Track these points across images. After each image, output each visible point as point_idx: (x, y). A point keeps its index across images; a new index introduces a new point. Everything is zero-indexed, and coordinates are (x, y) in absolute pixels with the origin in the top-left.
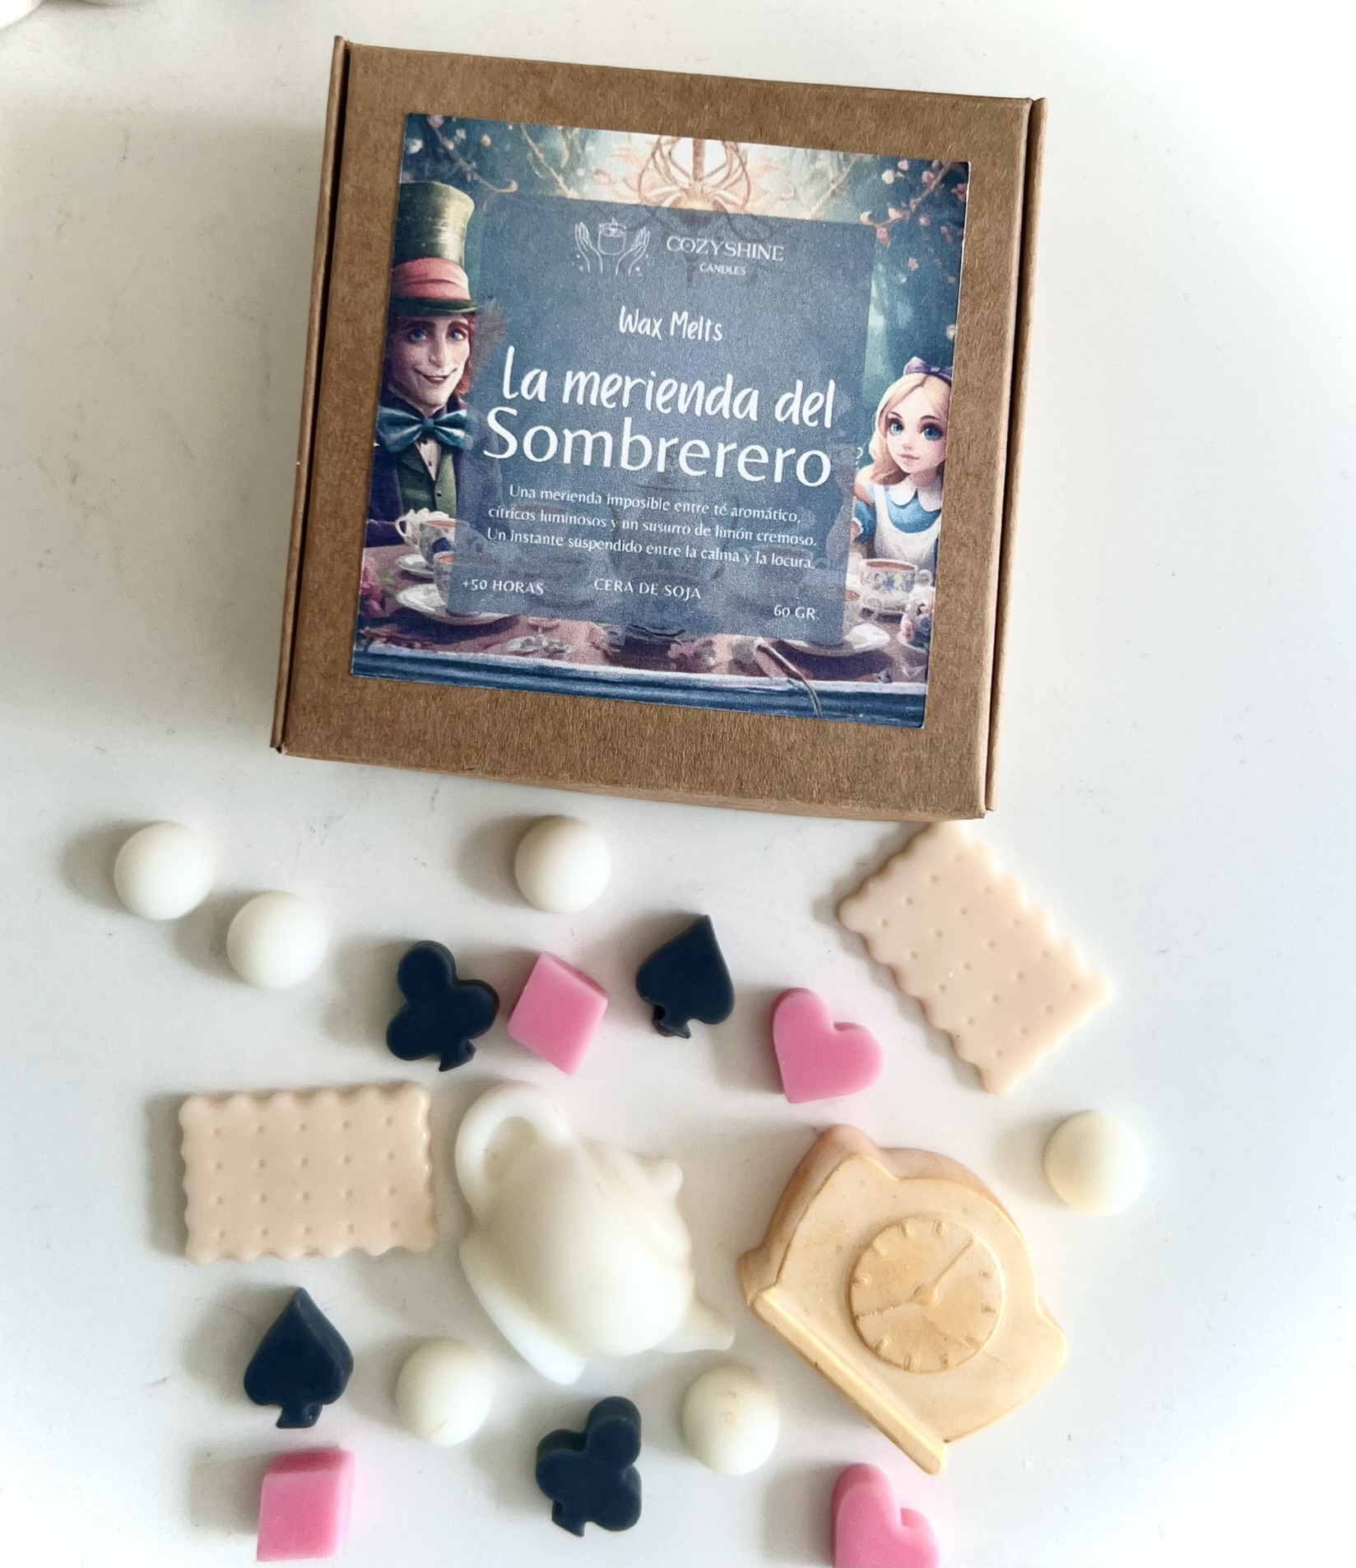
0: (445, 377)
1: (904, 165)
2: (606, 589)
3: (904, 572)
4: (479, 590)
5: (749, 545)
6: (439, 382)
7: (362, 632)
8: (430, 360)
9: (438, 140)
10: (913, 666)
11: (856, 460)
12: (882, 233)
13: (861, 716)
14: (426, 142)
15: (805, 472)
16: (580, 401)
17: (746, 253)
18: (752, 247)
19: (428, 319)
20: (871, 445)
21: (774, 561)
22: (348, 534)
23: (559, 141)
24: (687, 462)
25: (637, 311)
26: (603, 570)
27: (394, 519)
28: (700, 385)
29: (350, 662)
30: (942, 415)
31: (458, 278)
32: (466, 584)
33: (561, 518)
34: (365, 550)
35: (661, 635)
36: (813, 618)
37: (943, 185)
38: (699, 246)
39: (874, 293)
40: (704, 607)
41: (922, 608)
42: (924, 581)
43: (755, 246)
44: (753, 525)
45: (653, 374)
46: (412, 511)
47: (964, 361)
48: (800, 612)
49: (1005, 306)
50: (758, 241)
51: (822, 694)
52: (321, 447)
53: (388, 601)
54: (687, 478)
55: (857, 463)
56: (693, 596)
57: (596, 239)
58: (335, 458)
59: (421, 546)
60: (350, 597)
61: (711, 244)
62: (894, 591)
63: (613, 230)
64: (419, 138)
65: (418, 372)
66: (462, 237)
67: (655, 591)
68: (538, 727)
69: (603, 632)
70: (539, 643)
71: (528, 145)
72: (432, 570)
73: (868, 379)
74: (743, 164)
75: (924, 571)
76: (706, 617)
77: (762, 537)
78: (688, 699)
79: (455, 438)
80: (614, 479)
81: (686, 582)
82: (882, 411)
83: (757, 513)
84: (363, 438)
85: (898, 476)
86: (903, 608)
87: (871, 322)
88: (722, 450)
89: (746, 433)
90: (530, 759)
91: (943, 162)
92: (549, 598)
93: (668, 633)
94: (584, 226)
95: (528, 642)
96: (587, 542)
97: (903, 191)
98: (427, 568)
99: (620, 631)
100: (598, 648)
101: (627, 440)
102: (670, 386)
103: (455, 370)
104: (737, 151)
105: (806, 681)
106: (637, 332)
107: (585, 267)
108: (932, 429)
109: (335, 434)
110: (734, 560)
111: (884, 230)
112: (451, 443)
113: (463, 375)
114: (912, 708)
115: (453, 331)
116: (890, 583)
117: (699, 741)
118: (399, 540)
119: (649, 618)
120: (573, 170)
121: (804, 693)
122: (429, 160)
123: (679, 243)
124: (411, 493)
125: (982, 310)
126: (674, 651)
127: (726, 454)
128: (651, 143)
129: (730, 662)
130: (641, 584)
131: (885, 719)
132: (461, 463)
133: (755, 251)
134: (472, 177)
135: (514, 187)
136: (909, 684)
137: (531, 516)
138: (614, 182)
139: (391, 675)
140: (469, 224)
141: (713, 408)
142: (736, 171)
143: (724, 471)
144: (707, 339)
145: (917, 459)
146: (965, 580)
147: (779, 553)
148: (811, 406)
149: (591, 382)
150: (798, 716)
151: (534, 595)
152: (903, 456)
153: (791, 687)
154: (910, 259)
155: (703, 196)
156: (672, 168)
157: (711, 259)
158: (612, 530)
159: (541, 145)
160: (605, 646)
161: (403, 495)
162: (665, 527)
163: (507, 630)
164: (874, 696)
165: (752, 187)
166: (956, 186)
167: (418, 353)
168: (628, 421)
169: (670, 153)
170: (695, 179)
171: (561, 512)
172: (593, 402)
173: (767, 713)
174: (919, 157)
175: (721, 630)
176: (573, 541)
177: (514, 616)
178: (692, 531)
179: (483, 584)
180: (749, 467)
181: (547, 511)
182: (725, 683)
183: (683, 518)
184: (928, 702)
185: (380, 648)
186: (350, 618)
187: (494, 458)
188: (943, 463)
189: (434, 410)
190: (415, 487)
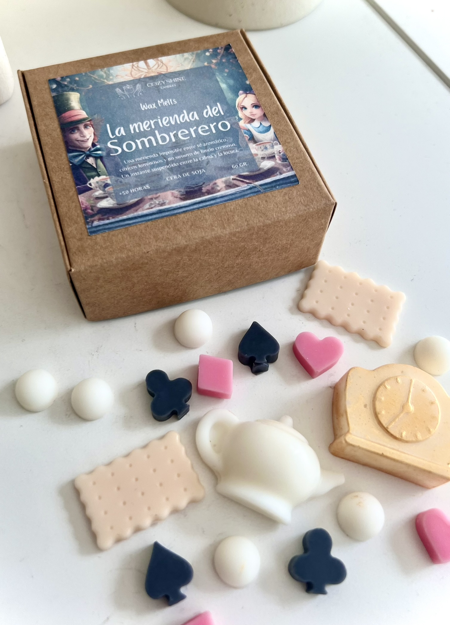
0: (88, 139)
1: (211, 50)
2: (172, 179)
3: (269, 144)
4: (126, 194)
5: (215, 152)
6: (86, 141)
7: (88, 221)
8: (81, 136)
9: (61, 84)
10: (287, 168)
12: (213, 66)
13: (277, 187)
14: (57, 84)
15: (222, 128)
16: (137, 131)
17: (174, 81)
18: (175, 79)
19: (75, 126)
20: (239, 115)
21: (225, 153)
22: (71, 194)
23: (101, 73)
24: (182, 136)
25: (146, 104)
26: (168, 174)
27: (86, 183)
28: (176, 116)
29: (87, 231)
30: (257, 102)
31: (82, 113)
32: (121, 194)
34: (79, 196)
35: (197, 186)
37: (225, 51)
38: (158, 83)
39: (219, 80)
40: (208, 173)
41: (280, 152)
42: (277, 144)
44: (213, 146)
45: (159, 117)
46: (92, 179)
47: (256, 88)
48: (241, 165)
50: (176, 77)
51: (261, 185)
52: (51, 173)
53: (94, 208)
54: (184, 141)
55: (237, 121)
56: (202, 172)
57: (124, 91)
58: (57, 174)
59: (99, 188)
60: (79, 211)
61: (161, 82)
62: (268, 150)
63: (128, 87)
64: (55, 84)
65: (78, 141)
66: (79, 103)
67: (189, 175)
68: (167, 229)
69: (176, 192)
70: (155, 203)
71: (91, 76)
72: (106, 194)
73: (229, 100)
74: (162, 62)
75: (275, 142)
76: (210, 176)
77: (217, 149)
78: (216, 202)
79: (99, 154)
80: (159, 148)
81: (198, 169)
82: (238, 106)
83: (212, 143)
84: (66, 165)
85: (252, 120)
86: (274, 153)
87: (222, 86)
88: (192, 130)
89: (197, 124)
91: (222, 47)
92: (152, 188)
93: (199, 185)
94: (118, 89)
95: (151, 204)
96: (159, 168)
97: (215, 55)
98: (104, 194)
99: (183, 190)
100: (177, 198)
101: (159, 137)
102: (166, 119)
103: (91, 136)
104: (158, 60)
105: (253, 183)
106: (148, 109)
107: (123, 98)
108: (256, 106)
109: (55, 167)
110: (211, 157)
112: (98, 156)
113: (94, 136)
114: (293, 179)
115: (86, 127)
116: (266, 148)
117: (226, 214)
118: (91, 189)
119: (191, 183)
120: (109, 77)
121: (255, 187)
122: (60, 88)
123: (151, 85)
124: (89, 174)
125: (254, 75)
126: (204, 190)
128: (131, 65)
129: (225, 187)
130: (183, 174)
131: (286, 185)
132: (104, 160)
133: (176, 80)
134: (76, 88)
136: (288, 173)
137: (135, 167)
138: (123, 76)
139: (104, 231)
140: (80, 99)
141: (183, 120)
142: (160, 64)
143: (195, 135)
144: (172, 104)
145: (256, 115)
146: (289, 141)
147: (225, 151)
148: (215, 111)
149: (139, 125)
150: (256, 194)
151: (147, 189)
152: (251, 115)
153: (249, 187)
154: (225, 70)
155: (153, 72)
156: (140, 69)
157: (163, 85)
158: (165, 162)
159: (95, 75)
160: (179, 196)
161: (86, 175)
162: (183, 156)
163: (141, 203)
164: (278, 180)
165: (167, 66)
166: (229, 51)
168: (156, 132)
169: (138, 66)
170: (149, 69)
171: (145, 163)
172: (142, 130)
173: (246, 197)
174: (214, 47)
175: (217, 178)
176: (153, 169)
177: (143, 198)
178: (193, 154)
179: (127, 192)
180: (203, 132)
181: (140, 164)
182: (226, 193)
183: (188, 151)
184: (297, 176)
185: (97, 224)
186: (82, 218)
187: (115, 155)
188: (264, 113)
189: (88, 149)
190: (90, 172)
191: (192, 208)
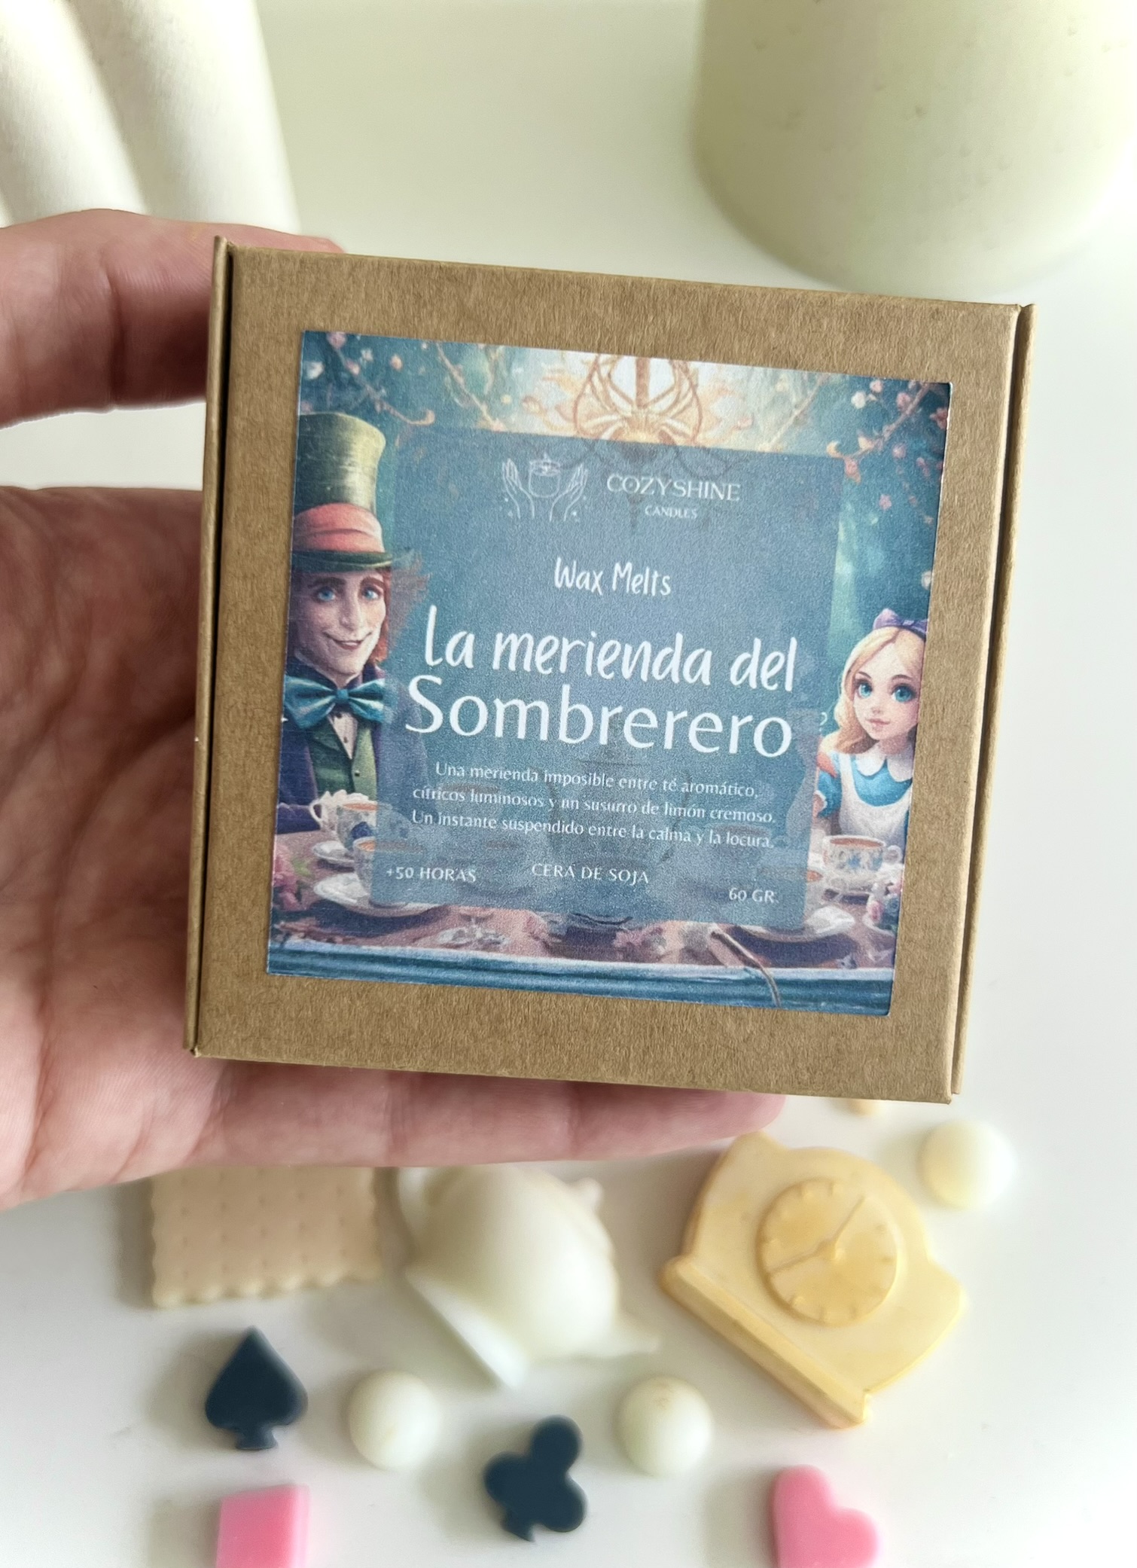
0: (359, 642)
1: (876, 386)
2: (545, 875)
3: (871, 849)
4: (405, 878)
5: (702, 823)
6: (352, 648)
7: (277, 926)
8: (341, 622)
9: (341, 364)
10: (880, 950)
11: (819, 727)
12: (851, 466)
13: (823, 1004)
14: (326, 364)
15: (763, 741)
16: (512, 666)
17: (697, 493)
18: (704, 485)
19: (337, 576)
20: (837, 710)
21: (729, 840)
22: (257, 820)
23: (481, 361)
24: (633, 733)
25: (575, 563)
26: (541, 853)
27: (307, 803)
28: (646, 646)
29: (265, 959)
30: (915, 673)
31: (371, 528)
32: (390, 872)
33: (493, 798)
34: (276, 837)
35: (606, 923)
36: (772, 901)
37: (920, 410)
38: (643, 486)
39: (842, 536)
40: (654, 892)
41: (890, 888)
42: (892, 859)
43: (707, 484)
44: (706, 801)
45: (594, 634)
46: (327, 793)
47: (940, 612)
48: (758, 895)
49: (987, 548)
50: (713, 478)
51: (781, 983)
52: (222, 722)
53: (305, 893)
54: (633, 751)
55: (820, 730)
56: (640, 880)
57: (527, 478)
58: (238, 733)
59: (339, 832)
60: (261, 889)
61: (657, 483)
62: (859, 871)
63: (546, 468)
64: (317, 361)
65: (328, 636)
66: (372, 478)
67: (598, 876)
68: (473, 1024)
69: (542, 921)
70: (472, 934)
71: (445, 367)
72: (352, 858)
73: (833, 636)
74: (693, 387)
75: (893, 847)
76: (654, 903)
77: (716, 815)
78: (636, 991)
79: (373, 711)
80: (548, 754)
81: (632, 865)
82: (849, 671)
83: (710, 788)
84: (269, 712)
85: (866, 743)
86: (869, 888)
87: (837, 569)
88: (671, 719)
89: (697, 699)
90: (466, 1056)
91: (921, 383)
92: (482, 886)
93: (613, 920)
94: (512, 464)
95: (461, 934)
96: (523, 824)
97: (876, 416)
98: (346, 856)
99: (561, 920)
100: (537, 938)
101: (565, 710)
102: (613, 647)
103: (370, 634)
104: (686, 371)
105: (764, 969)
106: (574, 587)
107: (514, 511)
108: (904, 690)
109: (237, 707)
110: (685, 840)
111: (853, 463)
112: (369, 717)
113: (380, 640)
114: (877, 995)
115: (366, 589)
116: (855, 861)
117: (649, 1034)
118: (314, 826)
119: (592, 906)
120: (498, 396)
121: (761, 982)
122: (331, 385)
123: (620, 483)
124: (326, 774)
125: (960, 553)
126: (620, 940)
127: (675, 723)
128: (588, 363)
129: (681, 951)
130: (584, 868)
131: (849, 1007)
132: (380, 738)
133: (707, 490)
134: (382, 406)
135: (431, 418)
136: (875, 970)
137: (460, 796)
138: (546, 411)
139: (311, 972)
140: (380, 463)
141: (661, 672)
142: (686, 395)
143: (674, 742)
144: (654, 593)
145: (887, 723)
146: (936, 856)
147: (735, 831)
148: (770, 668)
149: (523, 646)
150: (756, 1006)
151: (465, 883)
152: (872, 721)
153: (748, 975)
154: (882, 496)
155: (648, 426)
156: (612, 393)
157: (658, 500)
158: (550, 810)
159: (461, 367)
160: (544, 936)
161: (317, 774)
162: (609, 806)
163: (436, 920)
164: (837, 983)
165: (704, 414)
166: (935, 411)
167: (327, 614)
168: (566, 689)
169: (609, 375)
170: (639, 406)
171: (494, 791)
172: (527, 667)
173: (722, 1003)
174: (896, 375)
175: (669, 916)
176: (507, 823)
177: (445, 906)
178: (639, 809)
179: (409, 872)
180: (702, 737)
181: (478, 790)
182: (675, 973)
183: (629, 795)
184: (896, 989)
185: (298, 943)
186: (263, 912)
187: (417, 733)
188: (916, 727)
189: (348, 681)
190: (330, 767)
191: (563, 983)
